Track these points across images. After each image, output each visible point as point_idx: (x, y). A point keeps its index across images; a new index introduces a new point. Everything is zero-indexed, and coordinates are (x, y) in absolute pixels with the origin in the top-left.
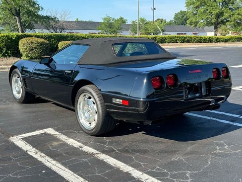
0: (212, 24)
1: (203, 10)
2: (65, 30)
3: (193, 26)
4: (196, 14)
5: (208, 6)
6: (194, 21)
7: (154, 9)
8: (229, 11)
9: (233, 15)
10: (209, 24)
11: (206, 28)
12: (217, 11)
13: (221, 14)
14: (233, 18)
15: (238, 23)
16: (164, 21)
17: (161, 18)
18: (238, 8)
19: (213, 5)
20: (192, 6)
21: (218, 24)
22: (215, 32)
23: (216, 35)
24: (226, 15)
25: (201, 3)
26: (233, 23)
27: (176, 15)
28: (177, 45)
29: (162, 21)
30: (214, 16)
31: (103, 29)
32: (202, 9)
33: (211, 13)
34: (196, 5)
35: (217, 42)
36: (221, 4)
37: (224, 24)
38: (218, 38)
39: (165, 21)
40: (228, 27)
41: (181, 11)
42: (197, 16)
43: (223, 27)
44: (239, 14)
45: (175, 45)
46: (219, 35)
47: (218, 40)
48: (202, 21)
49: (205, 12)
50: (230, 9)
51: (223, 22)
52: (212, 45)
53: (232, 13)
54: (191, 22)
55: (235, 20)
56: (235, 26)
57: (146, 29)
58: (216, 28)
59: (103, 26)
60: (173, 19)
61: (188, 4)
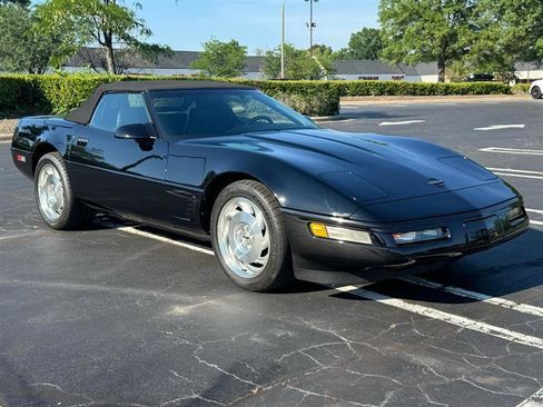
0: (433, 58)
1: (415, 29)
2: (129, 70)
3: (394, 61)
4: (401, 37)
5: (426, 21)
6: (396, 51)
7: (312, 25)
8: (469, 32)
9: (476, 39)
10: (426, 57)
11: (422, 66)
12: (445, 31)
13: (453, 37)
14: (475, 47)
15: (485, 56)
16: (327, 51)
17: (320, 44)
18: (487, 25)
19: (436, 20)
20: (392, 20)
21: (446, 58)
22: (440, 73)
23: (442, 80)
24: (463, 40)
25: (411, 15)
26: (475, 56)
27: (355, 38)
28: (370, 100)
29: (323, 49)
30: (437, 42)
31: (204, 68)
32: (412, 27)
33: (432, 35)
34: (401, 19)
35: (447, 94)
36: (451, 16)
37: (459, 59)
38: (448, 87)
39: (331, 51)
40: (467, 64)
41: (365, 30)
42: (403, 40)
43: (456, 64)
44: (488, 38)
45: (366, 100)
46: (447, 82)
47: (447, 91)
48: (413, 52)
49: (418, 32)
50: (471, 26)
51: (456, 55)
52: (437, 100)
53: (474, 36)
54: (390, 53)
55: (480, 50)
56: (481, 62)
57: (296, 68)
58: (441, 65)
59: (205, 60)
60: (348, 47)
61: (384, 17)
